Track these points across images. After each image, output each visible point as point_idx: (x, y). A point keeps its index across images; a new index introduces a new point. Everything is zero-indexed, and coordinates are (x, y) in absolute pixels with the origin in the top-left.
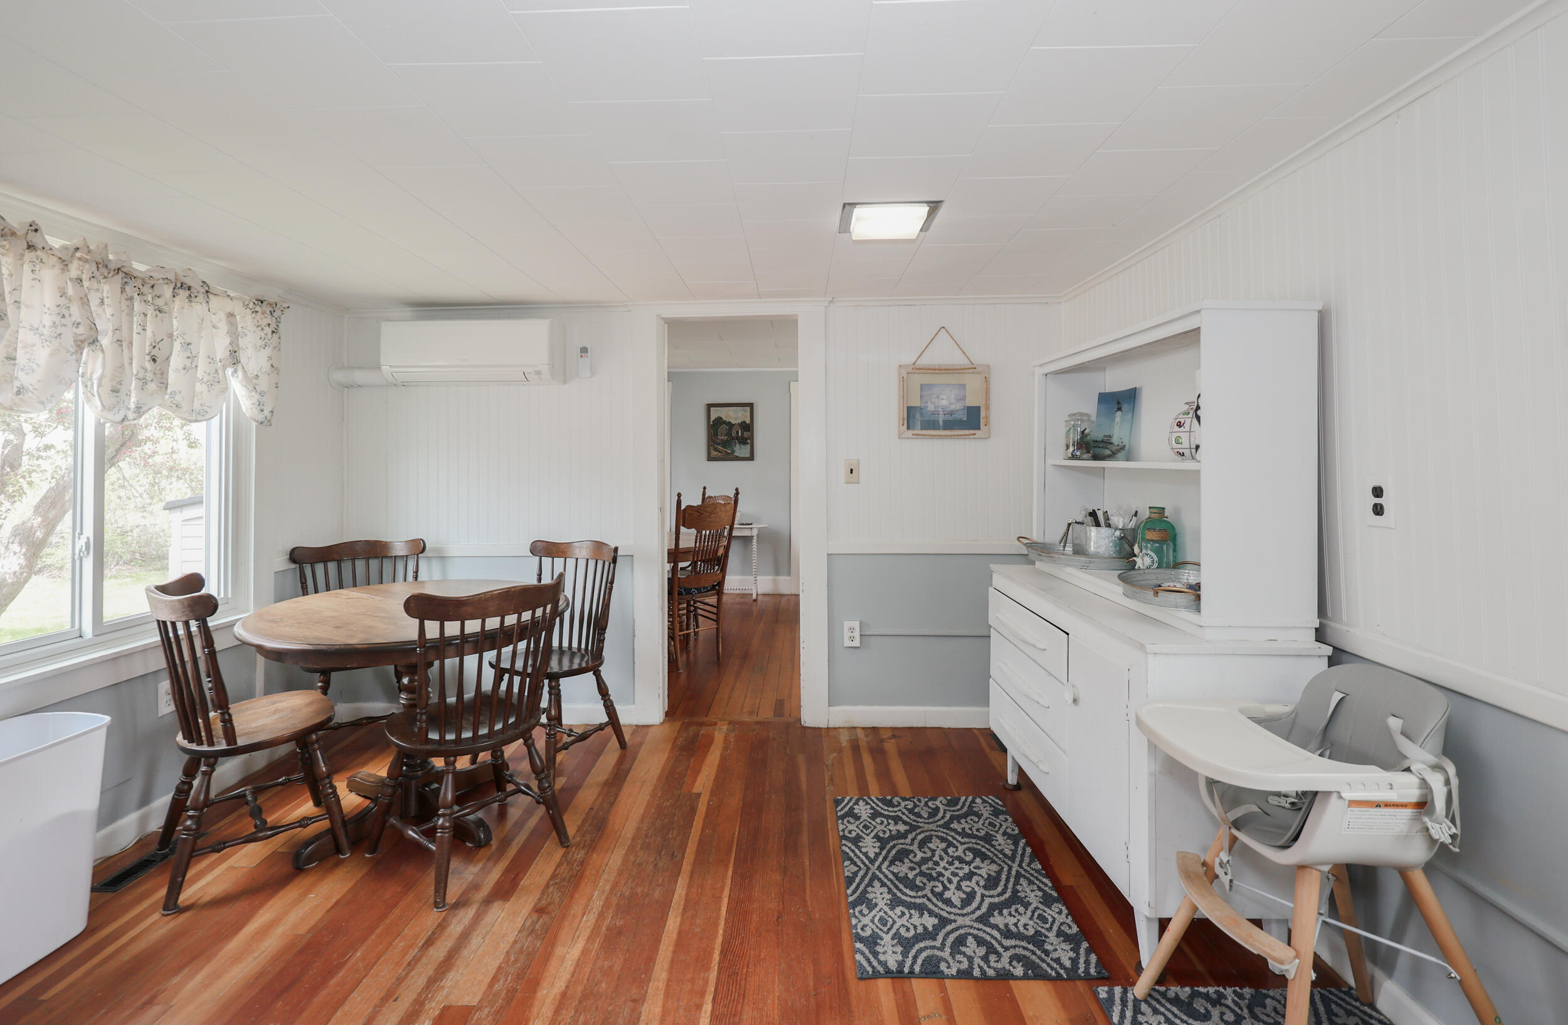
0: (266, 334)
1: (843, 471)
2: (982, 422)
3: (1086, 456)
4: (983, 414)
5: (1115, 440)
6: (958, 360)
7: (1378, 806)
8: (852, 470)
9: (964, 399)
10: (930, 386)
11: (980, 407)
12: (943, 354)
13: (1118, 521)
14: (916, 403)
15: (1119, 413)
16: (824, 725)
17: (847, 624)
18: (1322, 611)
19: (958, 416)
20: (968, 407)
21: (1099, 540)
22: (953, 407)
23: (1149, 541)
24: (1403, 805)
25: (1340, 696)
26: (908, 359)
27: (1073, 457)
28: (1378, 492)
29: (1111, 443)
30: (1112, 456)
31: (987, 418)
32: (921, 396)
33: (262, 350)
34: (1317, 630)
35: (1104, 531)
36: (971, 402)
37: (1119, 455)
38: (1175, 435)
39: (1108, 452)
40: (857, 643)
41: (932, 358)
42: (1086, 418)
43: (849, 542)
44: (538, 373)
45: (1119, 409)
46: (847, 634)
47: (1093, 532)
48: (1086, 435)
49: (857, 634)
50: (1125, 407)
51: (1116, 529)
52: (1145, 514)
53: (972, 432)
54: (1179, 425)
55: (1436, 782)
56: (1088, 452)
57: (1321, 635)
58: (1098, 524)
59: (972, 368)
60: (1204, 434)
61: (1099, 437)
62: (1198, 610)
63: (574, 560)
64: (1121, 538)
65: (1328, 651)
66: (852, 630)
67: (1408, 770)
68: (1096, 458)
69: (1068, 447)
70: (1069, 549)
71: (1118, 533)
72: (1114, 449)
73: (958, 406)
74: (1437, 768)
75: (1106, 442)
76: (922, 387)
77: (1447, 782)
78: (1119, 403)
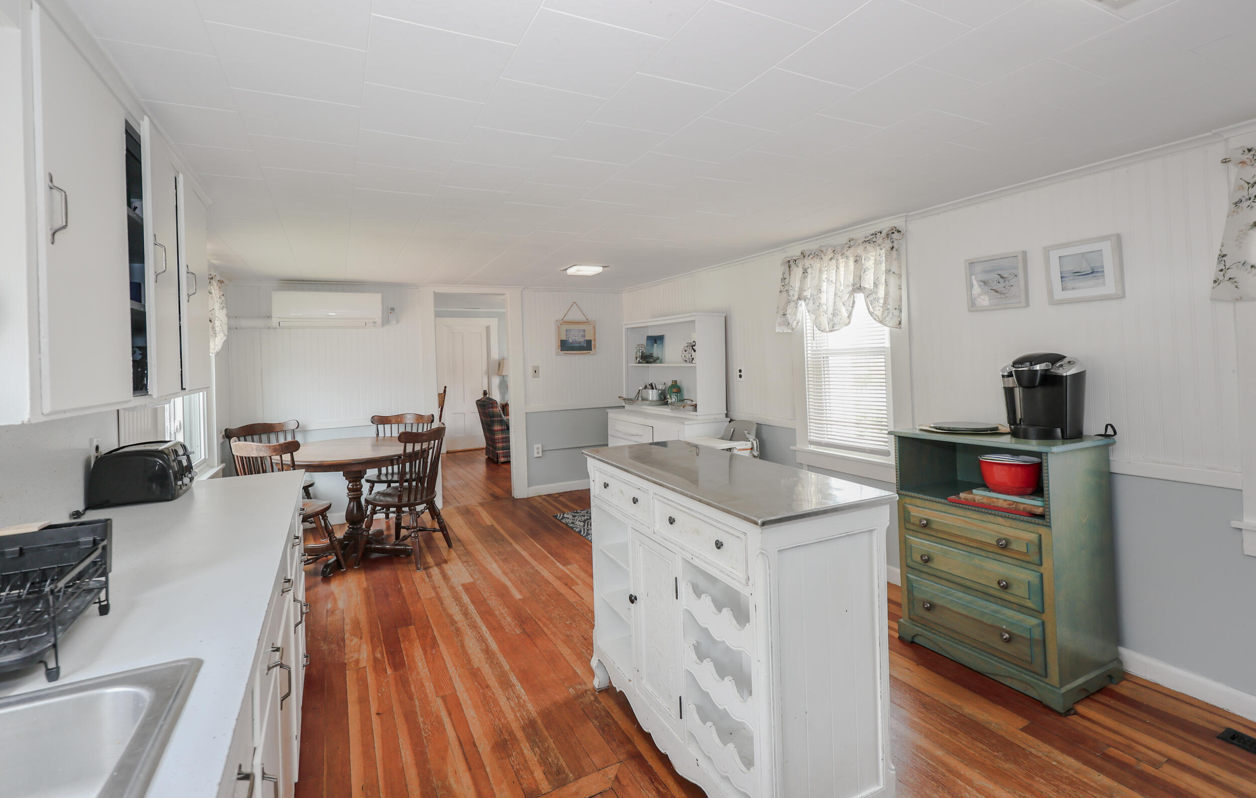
0: (223, 301)
1: (530, 372)
2: (593, 347)
3: (644, 362)
4: (593, 343)
5: (655, 355)
6: (582, 318)
7: (743, 450)
8: (535, 371)
9: (584, 336)
10: (570, 330)
11: (591, 340)
12: (575, 315)
13: (661, 387)
14: (564, 338)
15: (656, 344)
16: (526, 497)
17: (535, 446)
18: (727, 410)
19: (582, 344)
20: (587, 340)
21: (652, 395)
22: (580, 340)
23: (673, 393)
24: (748, 449)
25: (733, 429)
26: (559, 317)
27: (639, 362)
28: (740, 371)
29: (653, 357)
30: (654, 362)
31: (595, 345)
32: (566, 335)
33: (221, 310)
34: (726, 414)
35: (655, 391)
36: (588, 338)
37: (657, 361)
38: (684, 355)
39: (652, 360)
40: (540, 455)
41: (570, 317)
42: (643, 346)
43: (536, 406)
44: (375, 323)
45: (656, 343)
46: (535, 451)
47: (650, 391)
48: (644, 353)
49: (540, 450)
50: (658, 342)
51: (659, 390)
52: (670, 384)
53: (588, 352)
54: (685, 351)
55: (755, 443)
56: (644, 360)
57: (727, 416)
58: (653, 389)
59: (587, 322)
60: (697, 356)
61: (648, 354)
62: (696, 411)
63: (404, 425)
64: (661, 393)
65: (729, 419)
66: (538, 449)
67: (749, 441)
68: (647, 362)
69: (637, 358)
70: (640, 399)
71: (660, 392)
72: (655, 359)
73: (582, 340)
74: (755, 440)
75: (651, 356)
76: (566, 330)
77: (757, 443)
78: (655, 340)
